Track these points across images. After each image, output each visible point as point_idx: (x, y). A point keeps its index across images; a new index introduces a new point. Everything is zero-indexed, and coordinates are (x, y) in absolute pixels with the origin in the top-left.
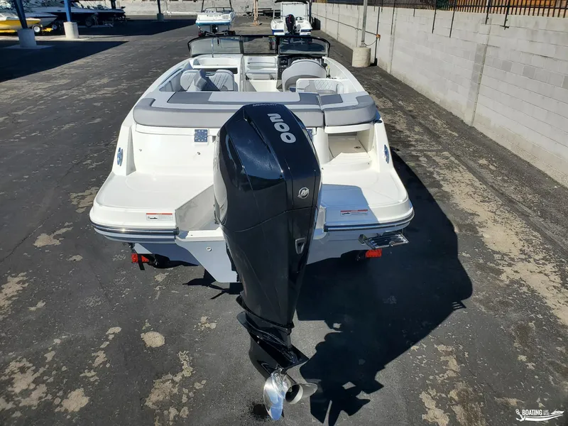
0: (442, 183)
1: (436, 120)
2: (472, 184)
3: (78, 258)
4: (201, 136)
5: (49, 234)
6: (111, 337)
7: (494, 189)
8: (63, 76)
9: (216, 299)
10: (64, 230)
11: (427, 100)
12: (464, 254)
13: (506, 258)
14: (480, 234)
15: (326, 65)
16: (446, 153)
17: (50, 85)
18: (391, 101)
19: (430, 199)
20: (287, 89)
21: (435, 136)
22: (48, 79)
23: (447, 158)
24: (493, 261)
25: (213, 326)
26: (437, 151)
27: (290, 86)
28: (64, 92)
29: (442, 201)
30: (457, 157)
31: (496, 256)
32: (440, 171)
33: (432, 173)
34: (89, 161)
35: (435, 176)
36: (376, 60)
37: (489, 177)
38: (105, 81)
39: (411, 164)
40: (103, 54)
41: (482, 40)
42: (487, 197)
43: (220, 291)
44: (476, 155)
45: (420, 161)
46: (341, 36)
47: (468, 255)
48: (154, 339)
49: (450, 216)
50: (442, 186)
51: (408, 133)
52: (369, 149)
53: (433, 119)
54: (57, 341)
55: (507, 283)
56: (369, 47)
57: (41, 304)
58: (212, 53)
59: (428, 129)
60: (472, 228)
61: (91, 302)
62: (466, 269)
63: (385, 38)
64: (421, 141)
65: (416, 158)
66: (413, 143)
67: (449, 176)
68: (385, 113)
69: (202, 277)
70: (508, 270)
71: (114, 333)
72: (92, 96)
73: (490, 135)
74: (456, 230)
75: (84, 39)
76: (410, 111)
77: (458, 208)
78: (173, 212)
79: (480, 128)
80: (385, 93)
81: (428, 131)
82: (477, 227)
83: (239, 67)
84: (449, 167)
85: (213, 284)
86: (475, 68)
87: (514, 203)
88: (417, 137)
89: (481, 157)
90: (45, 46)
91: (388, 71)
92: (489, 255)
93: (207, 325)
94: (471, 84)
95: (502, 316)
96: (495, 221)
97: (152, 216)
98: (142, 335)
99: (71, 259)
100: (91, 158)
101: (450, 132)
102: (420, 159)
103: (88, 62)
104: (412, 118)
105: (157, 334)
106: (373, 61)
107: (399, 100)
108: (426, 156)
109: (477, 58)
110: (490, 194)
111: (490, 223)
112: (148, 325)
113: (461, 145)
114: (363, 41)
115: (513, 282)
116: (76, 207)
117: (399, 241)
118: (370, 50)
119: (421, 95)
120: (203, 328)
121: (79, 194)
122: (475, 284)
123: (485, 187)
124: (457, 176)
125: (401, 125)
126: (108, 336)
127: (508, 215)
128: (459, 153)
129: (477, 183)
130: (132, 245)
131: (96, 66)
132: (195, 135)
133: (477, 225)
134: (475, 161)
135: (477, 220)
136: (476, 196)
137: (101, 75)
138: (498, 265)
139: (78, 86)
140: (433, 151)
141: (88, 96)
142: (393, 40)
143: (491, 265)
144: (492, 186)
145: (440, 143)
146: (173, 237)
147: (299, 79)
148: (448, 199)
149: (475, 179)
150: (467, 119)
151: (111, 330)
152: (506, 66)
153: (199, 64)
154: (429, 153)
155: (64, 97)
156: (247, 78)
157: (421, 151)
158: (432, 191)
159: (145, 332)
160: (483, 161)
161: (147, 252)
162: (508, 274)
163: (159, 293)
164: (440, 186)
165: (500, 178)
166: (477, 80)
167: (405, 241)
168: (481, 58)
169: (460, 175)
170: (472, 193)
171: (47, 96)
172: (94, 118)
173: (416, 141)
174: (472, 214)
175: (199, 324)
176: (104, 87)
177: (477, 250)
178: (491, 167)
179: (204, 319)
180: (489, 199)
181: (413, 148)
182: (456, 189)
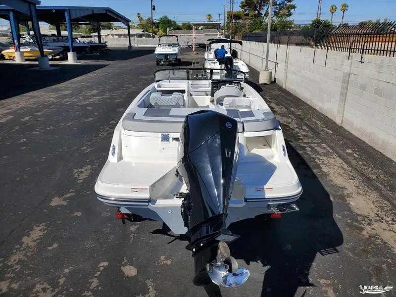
0: (321, 166)
1: (317, 122)
2: (342, 167)
3: (79, 214)
4: (165, 138)
5: (60, 197)
6: (102, 269)
7: (357, 170)
8: (66, 88)
9: (170, 244)
10: (69, 195)
11: (311, 108)
12: (337, 216)
13: (366, 219)
14: (348, 202)
15: (243, 88)
16: (323, 145)
17: (58, 95)
18: (286, 108)
19: (314, 176)
20: (217, 103)
21: (316, 133)
22: (57, 91)
23: (325, 148)
24: (357, 221)
25: (169, 262)
26: (318, 143)
27: (220, 102)
28: (67, 99)
29: (321, 178)
30: (332, 148)
31: (359, 218)
32: (320, 157)
33: (314, 159)
34: (85, 148)
35: (317, 160)
36: (275, 79)
37: (353, 162)
38: (95, 92)
39: (301, 152)
40: (93, 73)
41: (347, 69)
42: (353, 176)
43: (174, 238)
44: (345, 146)
45: (306, 150)
46: (251, 62)
47: (340, 217)
48: (130, 271)
49: (327, 189)
50: (321, 168)
51: (298, 130)
52: (272, 146)
53: (315, 121)
54: (67, 271)
55: (367, 237)
56: (270, 71)
57: (55, 245)
58: (169, 79)
59: (312, 128)
60: (342, 198)
61: (88, 244)
62: (339, 226)
63: (282, 65)
64: (307, 136)
65: (304, 148)
66: (301, 137)
67: (326, 161)
68: (282, 116)
69: (161, 229)
70: (368, 228)
71: (103, 266)
72: (87, 102)
73: (354, 133)
74: (332, 199)
75: (80, 63)
76: (299, 115)
77: (332, 183)
78: (148, 188)
79: (347, 127)
80: (282, 103)
81: (311, 129)
82: (346, 197)
83: (186, 89)
84: (326, 155)
85: (168, 233)
86: (343, 88)
87: (371, 181)
88: (304, 133)
89: (348, 148)
90: (55, 68)
91: (284, 87)
92: (354, 217)
93: (165, 262)
94: (340, 98)
95: (364, 260)
96: (358, 193)
97: (135, 190)
98: (122, 268)
99: (74, 215)
100: (86, 145)
101: (326, 130)
102: (307, 149)
103: (83, 79)
104: (300, 120)
105: (132, 267)
106: (273, 80)
107: (291, 107)
108: (310, 147)
109: (344, 81)
110: (354, 174)
111: (354, 194)
112: (125, 261)
113: (334, 139)
114: (266, 67)
115: (371, 236)
116: (77, 179)
117: (293, 208)
118: (271, 72)
119: (307, 104)
120: (162, 264)
121: (79, 170)
122: (345, 236)
123: (351, 169)
124: (332, 161)
125: (293, 125)
126: (100, 268)
127: (367, 189)
128: (332, 145)
129: (346, 166)
130: (119, 208)
131: (88, 82)
132: (162, 138)
133: (346, 196)
134: (344, 151)
135: (346, 192)
136: (345, 175)
137: (91, 88)
138: (361, 224)
139: (77, 95)
140: (315, 143)
141: (83, 103)
142: (287, 66)
143: (356, 224)
144: (356, 169)
145: (320, 138)
146: (147, 204)
147: (226, 98)
148: (326, 177)
149: (344, 163)
150: (338, 121)
151: (102, 264)
152: (363, 88)
153: (160, 87)
154: (312, 145)
155: (68, 103)
156: (191, 95)
157: (307, 143)
158: (315, 171)
159: (124, 266)
160: (349, 151)
161: (128, 212)
162: (367, 231)
163: (132, 239)
164: (320, 168)
165: (361, 163)
166: (344, 96)
167: (297, 209)
168: (346, 81)
169: (333, 160)
170: (342, 173)
171: (57, 103)
172: (87, 118)
173: (304, 136)
174: (342, 188)
175: (160, 261)
176: (94, 97)
177: (346, 213)
178: (355, 155)
179: (162, 258)
180: (354, 177)
181: (301, 141)
182: (331, 171)
